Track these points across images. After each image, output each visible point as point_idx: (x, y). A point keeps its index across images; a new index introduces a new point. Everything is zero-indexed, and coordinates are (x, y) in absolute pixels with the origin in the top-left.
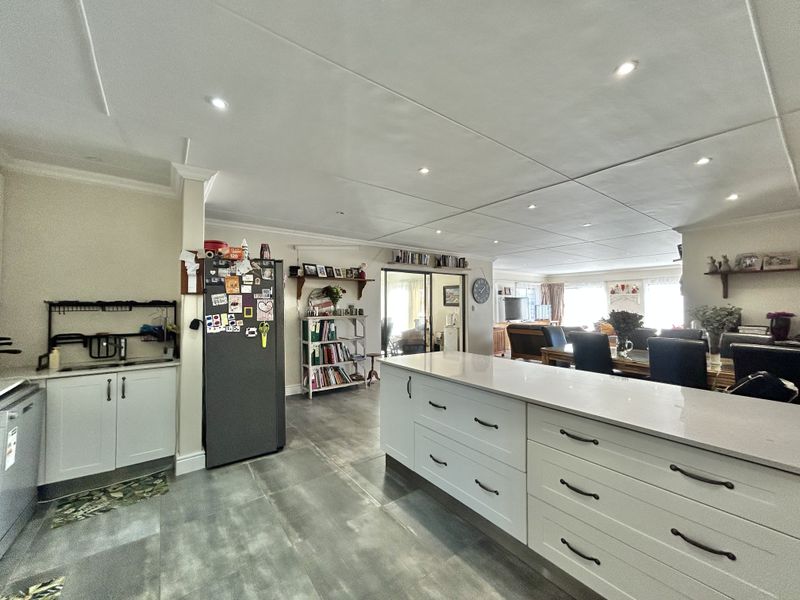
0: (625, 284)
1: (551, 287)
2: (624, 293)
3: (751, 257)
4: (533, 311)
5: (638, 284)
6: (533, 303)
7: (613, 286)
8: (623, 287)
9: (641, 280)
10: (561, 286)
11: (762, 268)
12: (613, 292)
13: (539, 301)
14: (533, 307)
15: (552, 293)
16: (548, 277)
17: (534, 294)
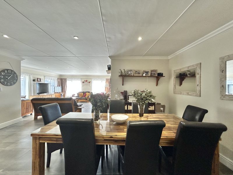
0: (87, 80)
1: (61, 79)
2: (86, 83)
3: (131, 71)
4: (54, 89)
5: (90, 80)
6: (53, 86)
7: (83, 80)
8: (86, 81)
9: (91, 79)
10: (65, 80)
11: (134, 75)
12: (83, 82)
13: (56, 84)
14: (54, 87)
15: (62, 82)
16: (61, 75)
17: (54, 82)
